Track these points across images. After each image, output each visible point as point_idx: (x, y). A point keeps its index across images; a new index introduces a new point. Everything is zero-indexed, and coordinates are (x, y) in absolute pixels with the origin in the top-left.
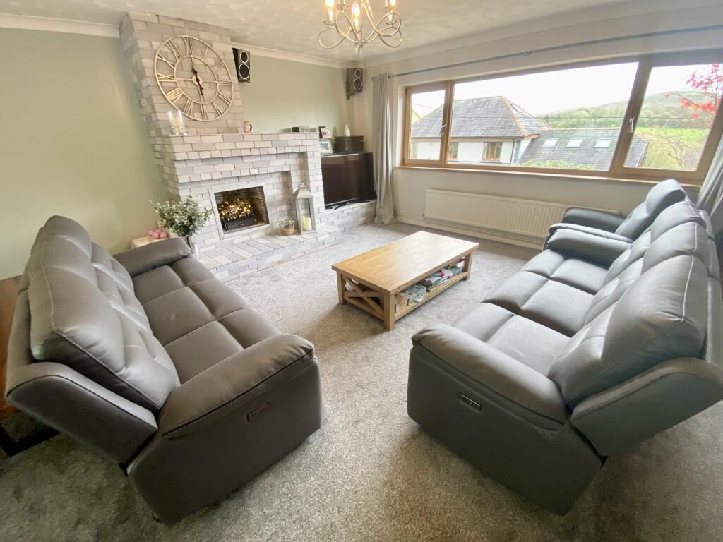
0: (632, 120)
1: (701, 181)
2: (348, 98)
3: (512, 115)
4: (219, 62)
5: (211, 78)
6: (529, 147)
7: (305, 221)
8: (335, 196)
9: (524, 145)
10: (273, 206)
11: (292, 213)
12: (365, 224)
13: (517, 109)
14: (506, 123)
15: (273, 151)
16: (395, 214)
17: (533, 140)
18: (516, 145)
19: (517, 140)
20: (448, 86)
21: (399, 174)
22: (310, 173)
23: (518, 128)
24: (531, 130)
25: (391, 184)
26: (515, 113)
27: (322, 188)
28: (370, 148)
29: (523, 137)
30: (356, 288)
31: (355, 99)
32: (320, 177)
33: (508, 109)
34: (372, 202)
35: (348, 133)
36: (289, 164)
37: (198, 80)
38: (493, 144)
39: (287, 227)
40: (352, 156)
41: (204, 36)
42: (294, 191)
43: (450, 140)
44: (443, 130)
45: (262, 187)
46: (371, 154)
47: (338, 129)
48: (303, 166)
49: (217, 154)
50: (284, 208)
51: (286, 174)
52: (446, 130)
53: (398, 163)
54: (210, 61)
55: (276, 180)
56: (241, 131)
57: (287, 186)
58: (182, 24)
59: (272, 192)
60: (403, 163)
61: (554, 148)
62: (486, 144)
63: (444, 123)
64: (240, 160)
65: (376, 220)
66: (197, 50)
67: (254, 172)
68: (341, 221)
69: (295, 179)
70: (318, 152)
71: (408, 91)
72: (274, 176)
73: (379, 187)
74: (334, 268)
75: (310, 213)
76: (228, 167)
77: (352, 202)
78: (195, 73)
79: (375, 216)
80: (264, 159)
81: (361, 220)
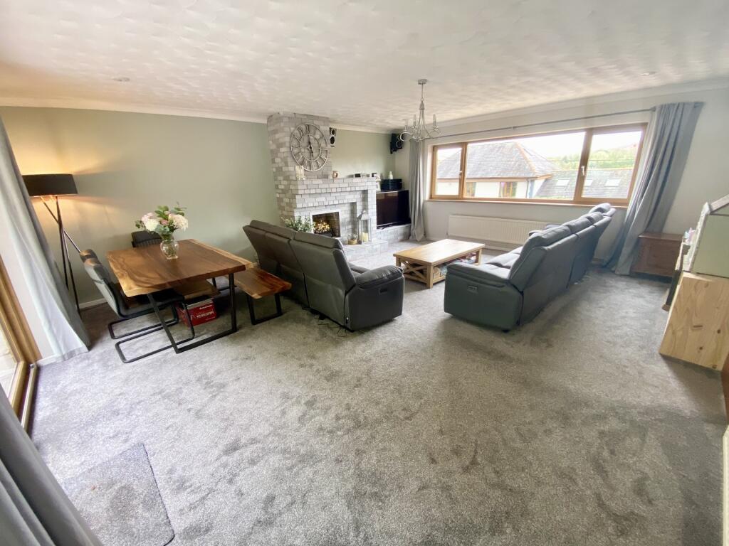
0: (583, 167)
1: (627, 204)
2: (391, 153)
3: (525, 158)
4: (322, 136)
5: (317, 145)
6: (543, 186)
7: (365, 236)
8: (384, 220)
9: (538, 184)
10: (344, 225)
11: (354, 230)
12: (402, 241)
13: (530, 152)
14: (520, 165)
15: (348, 189)
16: (425, 235)
17: (546, 180)
18: (530, 185)
19: (531, 180)
20: (464, 145)
21: (429, 205)
22: (369, 203)
23: (531, 170)
24: (543, 171)
25: (422, 213)
26: (527, 156)
27: (375, 214)
28: (407, 187)
29: (536, 178)
30: (409, 267)
31: (397, 154)
32: (375, 206)
33: (521, 153)
34: (407, 225)
35: (391, 177)
36: (356, 198)
37: (311, 148)
38: (508, 184)
39: (353, 239)
40: (395, 193)
41: (316, 122)
42: (358, 215)
43: (466, 181)
44: (461, 174)
45: (338, 213)
46: (408, 191)
47: (383, 175)
48: (365, 199)
49: (319, 191)
50: (350, 227)
51: (353, 205)
52: (463, 174)
53: (427, 198)
54: (317, 137)
55: (347, 208)
56: (331, 177)
57: (353, 211)
58: (305, 117)
59: (344, 216)
60: (431, 197)
61: (567, 186)
62: (502, 184)
63: (461, 169)
64: (329, 195)
65: (411, 238)
66: (312, 131)
67: (336, 202)
68: (386, 237)
69: (359, 208)
70: (374, 189)
71: (435, 149)
72: (346, 205)
73: (414, 215)
74: (394, 255)
75: (367, 231)
76: (322, 199)
77: (393, 225)
78: (310, 143)
79: (410, 235)
80: (342, 194)
81: (400, 238)
